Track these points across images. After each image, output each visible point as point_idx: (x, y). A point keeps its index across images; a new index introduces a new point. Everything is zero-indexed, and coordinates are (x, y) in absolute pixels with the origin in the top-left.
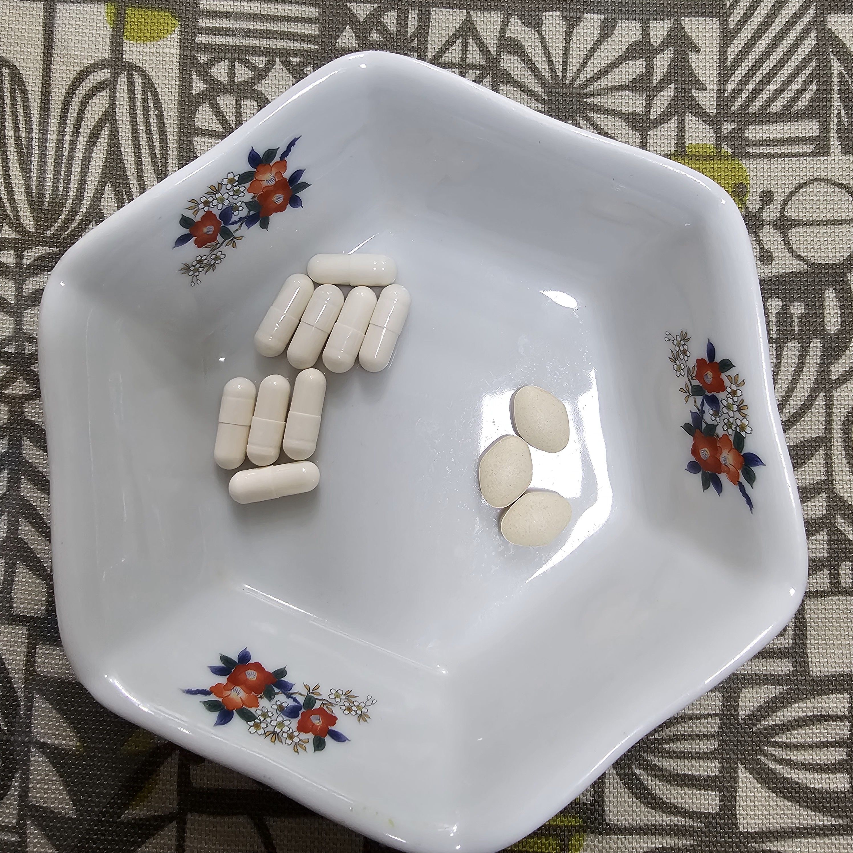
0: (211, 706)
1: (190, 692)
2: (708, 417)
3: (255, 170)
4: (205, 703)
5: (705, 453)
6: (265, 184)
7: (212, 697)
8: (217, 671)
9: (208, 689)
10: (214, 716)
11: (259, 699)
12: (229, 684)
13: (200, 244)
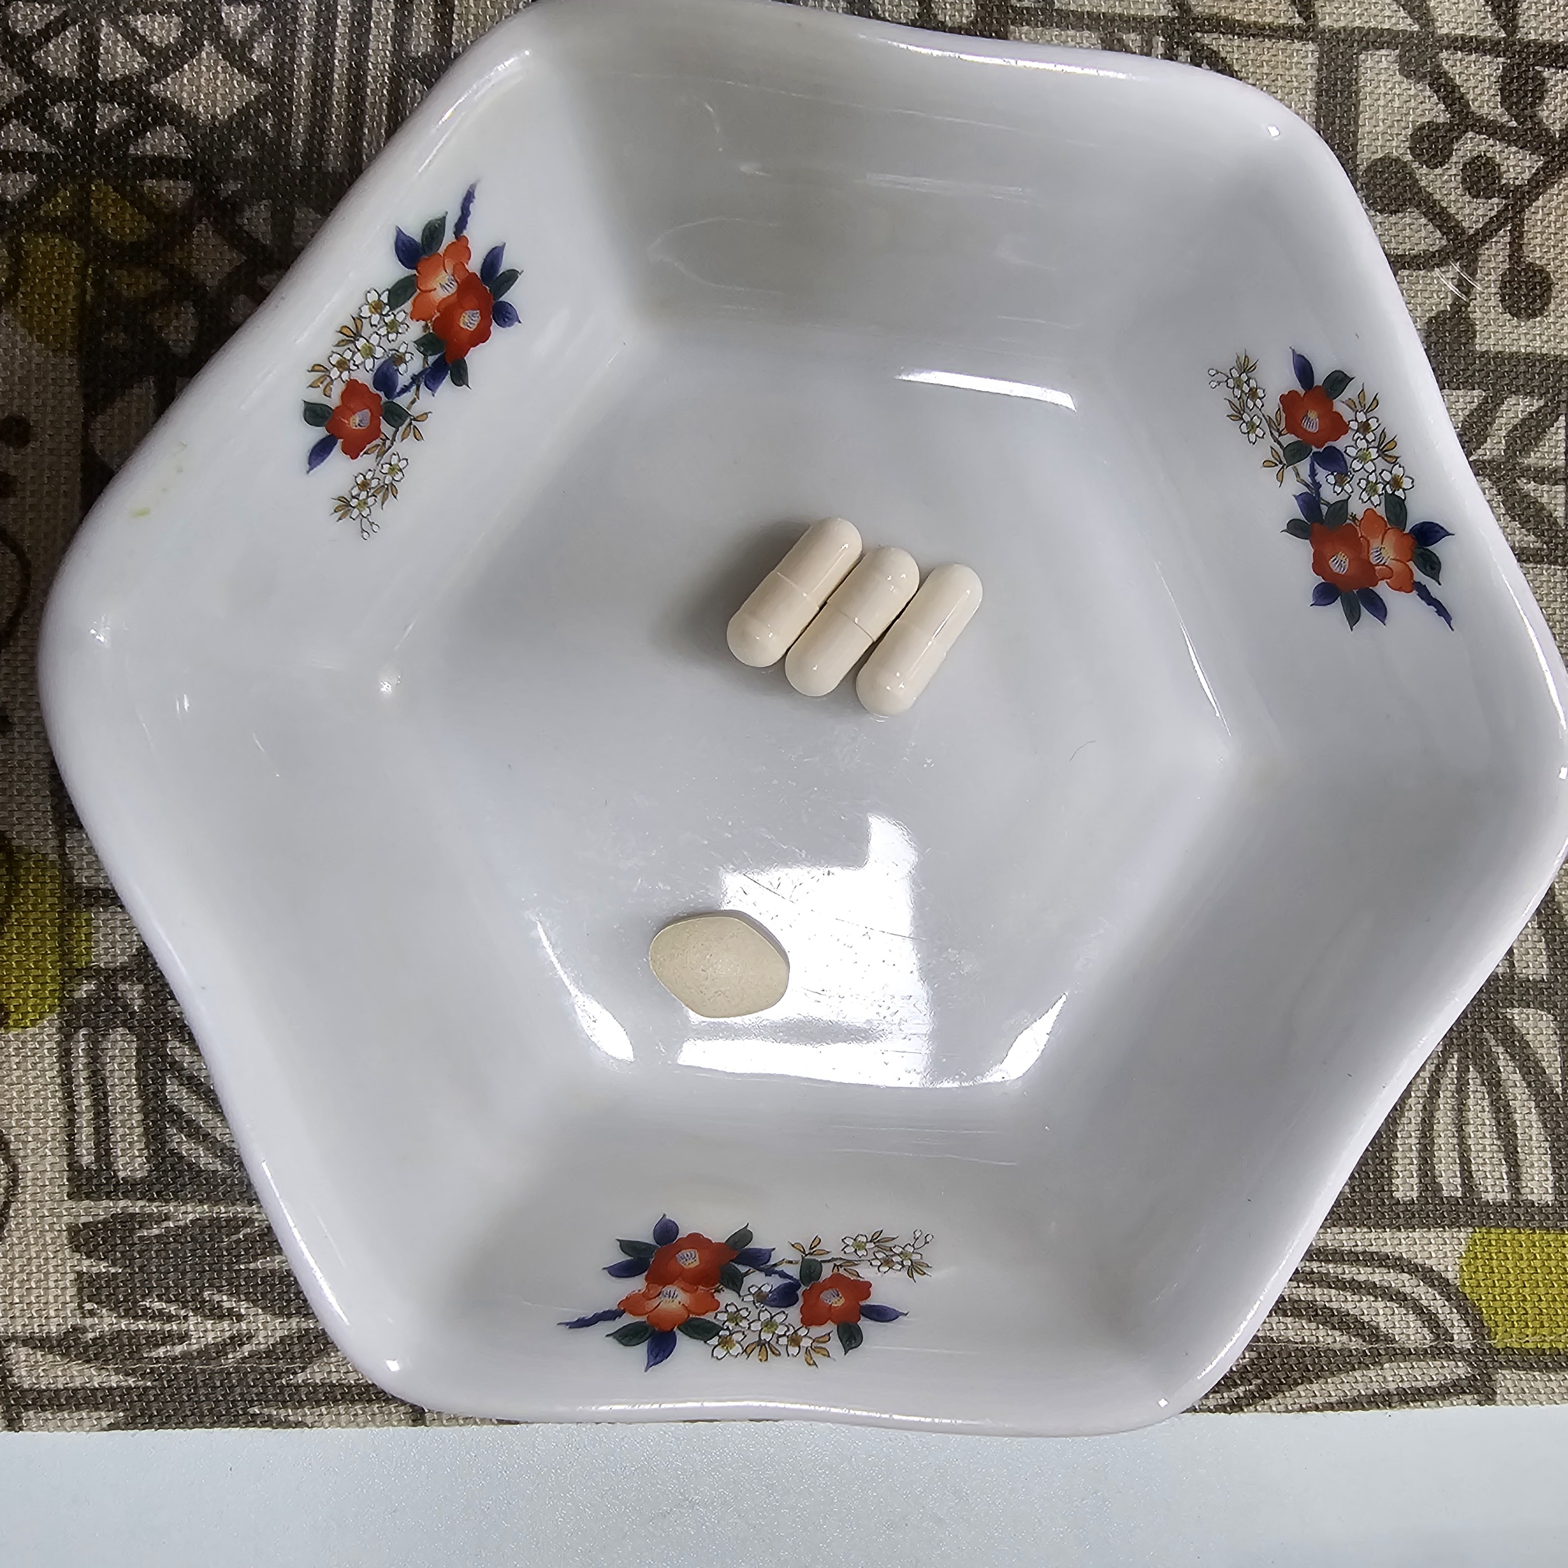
0: (434, 231)
1: (469, 197)
2: (756, 1281)
3: (1407, 531)
4: (443, 220)
5: (690, 1260)
6: (1375, 543)
7: (449, 237)
8: (493, 257)
9: (465, 233)
10: (415, 232)
11: (423, 323)
12: (464, 276)
13: (1288, 400)
